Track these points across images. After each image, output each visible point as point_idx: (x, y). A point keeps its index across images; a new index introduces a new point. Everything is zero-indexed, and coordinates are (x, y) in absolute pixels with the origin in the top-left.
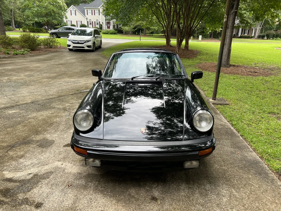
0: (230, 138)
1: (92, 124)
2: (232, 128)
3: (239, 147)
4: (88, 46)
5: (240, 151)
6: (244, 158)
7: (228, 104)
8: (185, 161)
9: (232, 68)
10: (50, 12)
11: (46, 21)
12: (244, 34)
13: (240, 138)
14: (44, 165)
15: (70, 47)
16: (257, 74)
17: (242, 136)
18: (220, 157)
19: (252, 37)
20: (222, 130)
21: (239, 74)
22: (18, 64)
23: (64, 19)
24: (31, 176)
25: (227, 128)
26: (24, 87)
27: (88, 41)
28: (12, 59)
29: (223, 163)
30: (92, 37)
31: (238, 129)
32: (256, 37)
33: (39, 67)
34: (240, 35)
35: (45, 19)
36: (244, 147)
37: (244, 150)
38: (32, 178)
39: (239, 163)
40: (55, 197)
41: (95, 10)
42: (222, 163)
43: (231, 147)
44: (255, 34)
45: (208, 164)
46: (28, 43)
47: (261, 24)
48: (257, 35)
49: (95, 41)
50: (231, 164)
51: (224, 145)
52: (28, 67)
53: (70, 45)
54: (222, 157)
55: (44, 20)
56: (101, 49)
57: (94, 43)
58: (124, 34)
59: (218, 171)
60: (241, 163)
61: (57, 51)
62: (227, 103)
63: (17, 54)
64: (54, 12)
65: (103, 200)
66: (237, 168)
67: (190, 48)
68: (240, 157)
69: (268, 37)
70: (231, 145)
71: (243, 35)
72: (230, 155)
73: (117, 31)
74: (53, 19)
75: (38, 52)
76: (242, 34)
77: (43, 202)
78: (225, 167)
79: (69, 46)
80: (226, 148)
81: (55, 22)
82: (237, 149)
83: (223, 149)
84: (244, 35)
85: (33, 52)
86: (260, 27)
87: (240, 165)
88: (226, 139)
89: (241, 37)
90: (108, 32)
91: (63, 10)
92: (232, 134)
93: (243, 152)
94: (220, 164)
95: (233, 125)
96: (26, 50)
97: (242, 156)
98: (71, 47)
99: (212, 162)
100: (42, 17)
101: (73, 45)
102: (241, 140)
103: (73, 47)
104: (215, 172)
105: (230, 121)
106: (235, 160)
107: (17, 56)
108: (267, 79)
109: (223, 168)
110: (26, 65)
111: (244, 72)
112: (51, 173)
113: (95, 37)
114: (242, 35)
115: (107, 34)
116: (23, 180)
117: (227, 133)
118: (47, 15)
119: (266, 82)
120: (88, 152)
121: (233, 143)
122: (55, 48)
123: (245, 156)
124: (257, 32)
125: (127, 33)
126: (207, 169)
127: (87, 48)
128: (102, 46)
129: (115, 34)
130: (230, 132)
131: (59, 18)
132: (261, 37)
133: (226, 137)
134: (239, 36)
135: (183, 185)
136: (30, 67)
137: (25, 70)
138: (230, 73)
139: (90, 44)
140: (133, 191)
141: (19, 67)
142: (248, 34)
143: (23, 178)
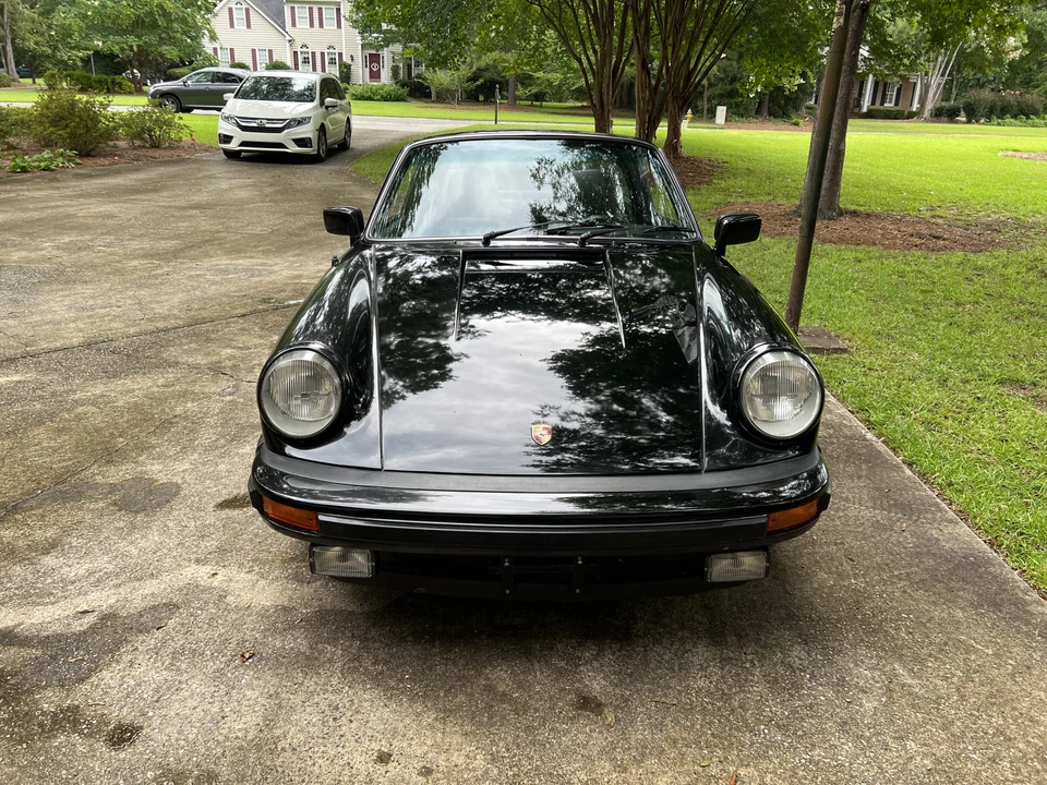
0: (864, 473)
1: (333, 409)
2: (869, 436)
3: (902, 504)
4: (300, 142)
5: (910, 519)
6: (926, 546)
7: (844, 351)
8: (710, 554)
9: (846, 221)
10: (151, 13)
11: (135, 48)
12: (882, 104)
13: (903, 472)
14: (139, 580)
15: (229, 142)
16: (942, 242)
17: (910, 465)
18: (836, 544)
19: (910, 116)
20: (832, 443)
21: (874, 244)
22: (31, 206)
23: (205, 41)
24: (90, 619)
25: (851, 438)
26: (55, 287)
27: (300, 122)
28: (8, 187)
29: (847, 566)
30: (315, 108)
31: (894, 441)
32: (927, 114)
33: (111, 216)
34: (866, 105)
35: (133, 41)
36: (923, 504)
37: (925, 518)
38: (93, 629)
39: (910, 565)
40: (191, 703)
41: (323, 7)
42: (845, 564)
43: (872, 504)
44: (922, 102)
45: (790, 568)
46: (67, 126)
47: (946, 68)
48: (929, 106)
49: (327, 123)
50: (879, 567)
51: (847, 500)
52: (68, 216)
53: (231, 138)
54: (842, 543)
55: (126, 43)
56: (347, 153)
57: (322, 129)
58: (433, 102)
59: (830, 594)
60: (918, 567)
61: (179, 161)
62: (841, 344)
63: (24, 170)
64: (165, 14)
65: (386, 713)
66: (902, 584)
67: (684, 152)
68: (910, 542)
69: (973, 114)
70: (873, 498)
71: (877, 106)
72: (873, 536)
73: (406, 90)
74: (162, 41)
75: (107, 162)
76: (873, 103)
77: (139, 721)
78: (855, 579)
79: (227, 139)
80: (853, 510)
81: (171, 52)
82: (897, 513)
83: (841, 514)
84: (882, 108)
85: (87, 161)
86: (943, 75)
87: (916, 573)
88: (851, 477)
89: (870, 115)
90: (374, 94)
91: (200, 8)
92: (872, 458)
93: (922, 523)
94: (837, 568)
95: (870, 425)
96: (62, 155)
97: (918, 538)
98: (233, 146)
99: (805, 561)
100: (123, 32)
101: (240, 137)
102: (909, 478)
103: (244, 144)
104: (822, 598)
105: (860, 410)
106: (892, 554)
107: (24, 176)
108: (981, 259)
109: (850, 584)
110: (60, 210)
111: (895, 238)
112: (172, 607)
113: (327, 107)
114: (873, 107)
115: (370, 99)
116: (59, 638)
117: (854, 453)
118: (138, 26)
119: (980, 271)
120: (321, 518)
121: (877, 489)
122: (171, 148)
123: (929, 540)
124: (931, 95)
125: (443, 97)
126: (788, 587)
127: (293, 148)
128: (353, 144)
129: (398, 99)
130: (865, 451)
131: (184, 37)
132: (945, 114)
133: (851, 469)
134: (865, 110)
135: (701, 649)
136: (74, 216)
137: (56, 227)
138: (841, 240)
139: (307, 131)
140: (502, 676)
141: (36, 215)
142: (896, 104)
143: (57, 628)
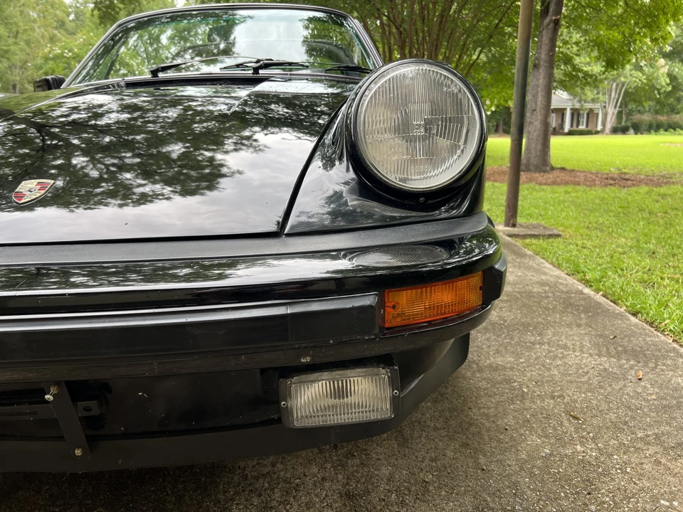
0: (584, 321)
2: (587, 291)
3: (633, 350)
5: (646, 365)
6: (672, 397)
7: (558, 236)
9: (556, 173)
12: (577, 126)
13: (628, 320)
16: (630, 182)
17: (635, 315)
18: (553, 398)
19: (597, 133)
20: (548, 297)
21: (578, 184)
25: (567, 292)
29: (569, 427)
31: (613, 294)
32: (607, 130)
34: (567, 128)
36: (659, 350)
37: (664, 365)
39: (659, 423)
42: (566, 423)
43: (596, 352)
44: (604, 124)
45: (488, 430)
47: (617, 103)
48: (609, 126)
50: (616, 427)
51: (565, 347)
54: (561, 396)
59: (545, 469)
60: (669, 424)
66: (652, 450)
68: (652, 393)
69: (637, 129)
70: (596, 345)
71: (575, 128)
72: (601, 387)
76: (572, 126)
78: (582, 444)
80: (573, 358)
82: (628, 360)
83: (559, 362)
84: (577, 129)
86: (615, 107)
87: (669, 434)
88: (569, 326)
89: (571, 133)
92: (592, 309)
93: (662, 370)
94: (554, 428)
95: (587, 283)
97: (660, 387)
99: (509, 421)
102: (636, 325)
104: (532, 475)
105: (575, 272)
106: (629, 408)
108: (663, 190)
109: (575, 453)
111: (594, 180)
114: (572, 129)
117: (571, 305)
119: (663, 196)
121: (601, 336)
123: (675, 389)
124: (609, 119)
126: (482, 460)
130: (583, 302)
132: (619, 130)
133: (569, 318)
134: (566, 130)
138: (554, 183)
142: (587, 126)
